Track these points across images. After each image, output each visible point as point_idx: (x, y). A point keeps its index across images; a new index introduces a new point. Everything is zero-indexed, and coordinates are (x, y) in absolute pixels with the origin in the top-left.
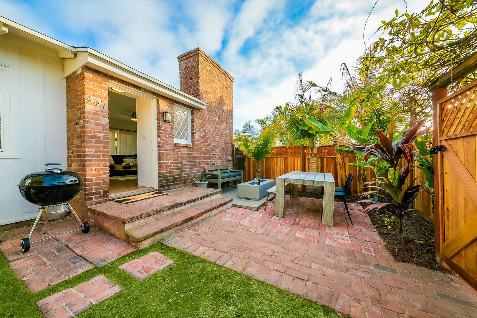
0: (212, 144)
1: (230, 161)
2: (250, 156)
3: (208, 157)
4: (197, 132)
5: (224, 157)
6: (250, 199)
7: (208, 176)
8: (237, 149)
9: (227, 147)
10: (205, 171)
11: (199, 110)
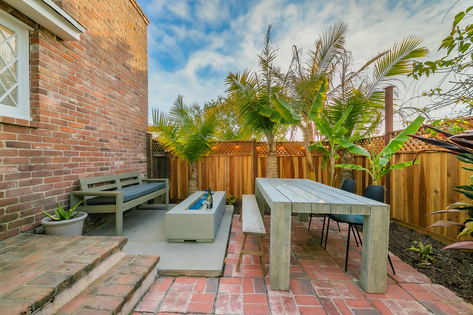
0: (102, 128)
1: (142, 162)
2: (178, 153)
3: (88, 155)
4: (50, 92)
5: (129, 154)
6: (194, 241)
7: (86, 198)
8: (155, 142)
9: (135, 137)
10: (78, 188)
11: (59, 39)
